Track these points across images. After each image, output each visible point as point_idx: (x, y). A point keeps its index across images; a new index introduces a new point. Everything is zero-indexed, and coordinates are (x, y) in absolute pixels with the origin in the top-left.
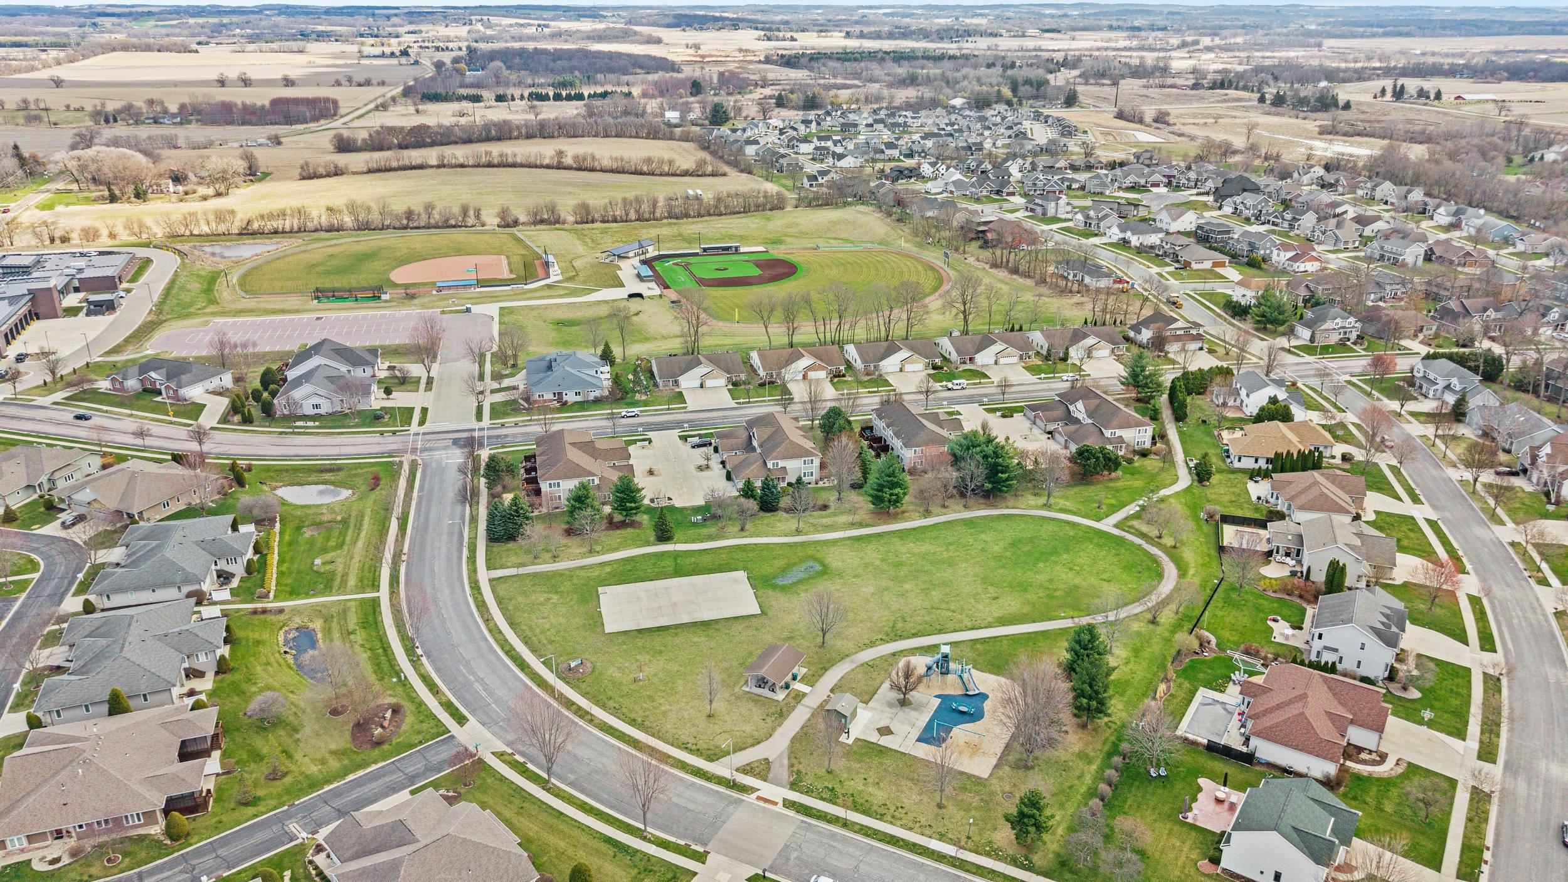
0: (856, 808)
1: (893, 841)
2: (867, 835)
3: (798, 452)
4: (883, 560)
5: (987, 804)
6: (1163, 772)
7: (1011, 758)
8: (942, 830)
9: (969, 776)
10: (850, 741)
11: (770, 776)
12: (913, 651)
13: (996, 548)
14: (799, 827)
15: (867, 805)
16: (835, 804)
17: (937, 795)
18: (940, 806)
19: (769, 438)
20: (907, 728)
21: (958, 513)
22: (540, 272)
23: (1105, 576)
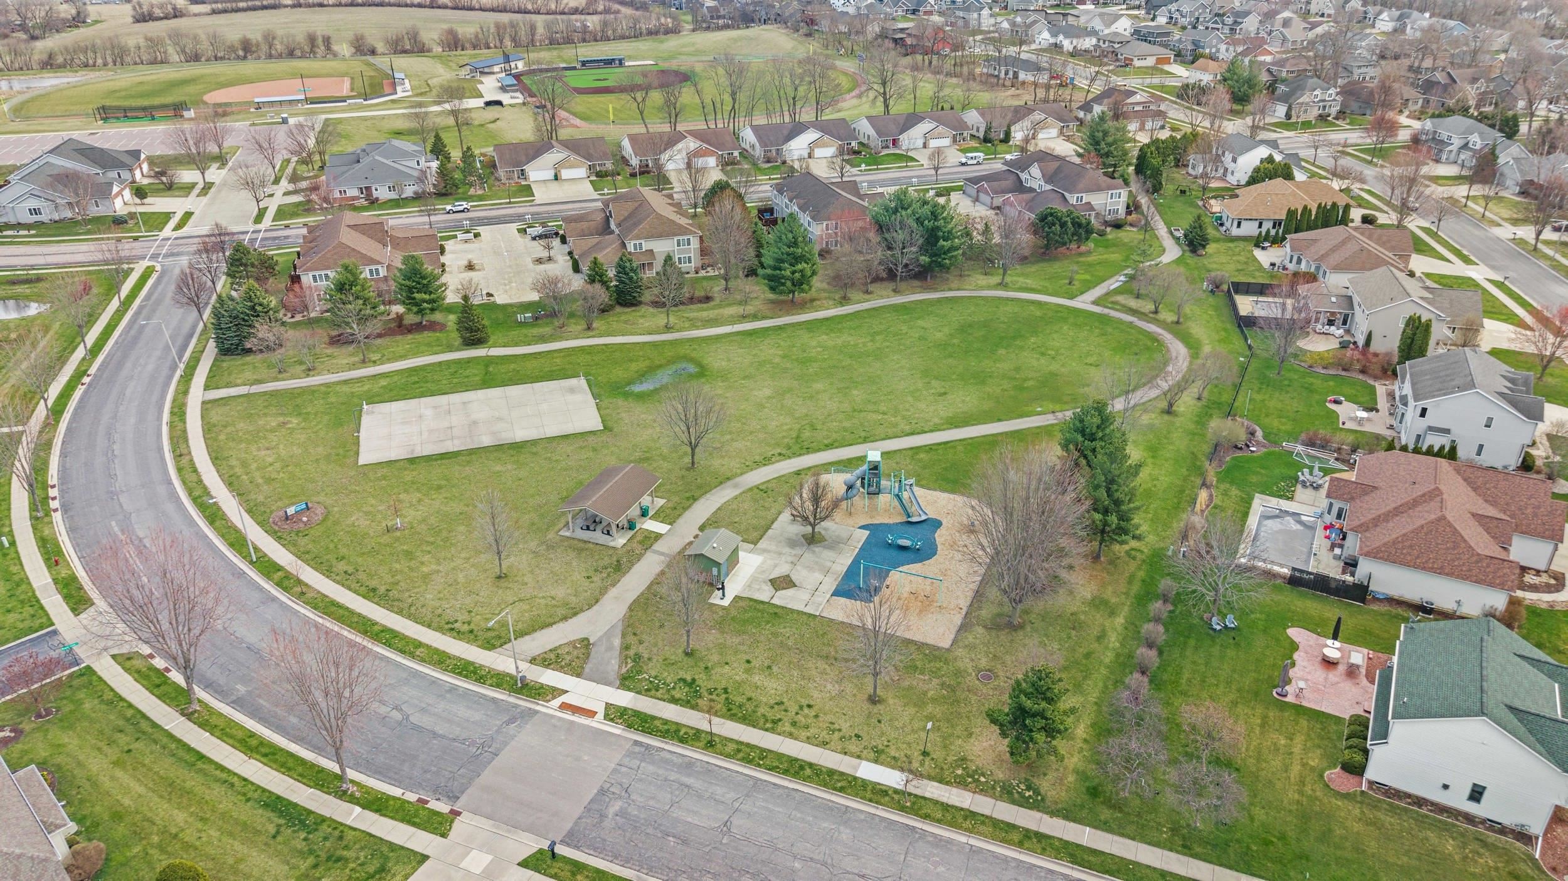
0: (732, 712)
1: (795, 768)
2: (748, 761)
3: (668, 230)
4: (784, 357)
5: (952, 694)
6: (1231, 621)
7: (986, 613)
8: (880, 743)
9: (920, 646)
10: (726, 603)
11: (588, 668)
12: (827, 467)
13: (939, 335)
14: (630, 754)
15: (750, 706)
16: (694, 707)
17: (869, 680)
18: (873, 700)
19: (630, 216)
20: (818, 576)
21: (884, 298)
22: (387, 90)
23: (1090, 360)
